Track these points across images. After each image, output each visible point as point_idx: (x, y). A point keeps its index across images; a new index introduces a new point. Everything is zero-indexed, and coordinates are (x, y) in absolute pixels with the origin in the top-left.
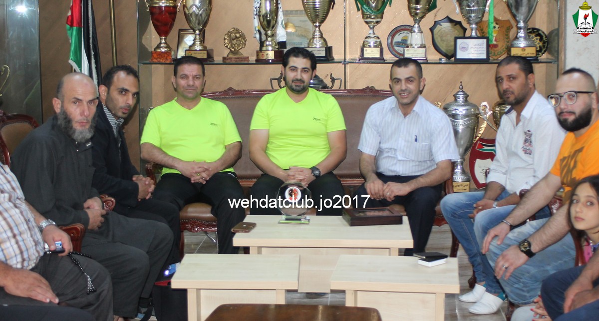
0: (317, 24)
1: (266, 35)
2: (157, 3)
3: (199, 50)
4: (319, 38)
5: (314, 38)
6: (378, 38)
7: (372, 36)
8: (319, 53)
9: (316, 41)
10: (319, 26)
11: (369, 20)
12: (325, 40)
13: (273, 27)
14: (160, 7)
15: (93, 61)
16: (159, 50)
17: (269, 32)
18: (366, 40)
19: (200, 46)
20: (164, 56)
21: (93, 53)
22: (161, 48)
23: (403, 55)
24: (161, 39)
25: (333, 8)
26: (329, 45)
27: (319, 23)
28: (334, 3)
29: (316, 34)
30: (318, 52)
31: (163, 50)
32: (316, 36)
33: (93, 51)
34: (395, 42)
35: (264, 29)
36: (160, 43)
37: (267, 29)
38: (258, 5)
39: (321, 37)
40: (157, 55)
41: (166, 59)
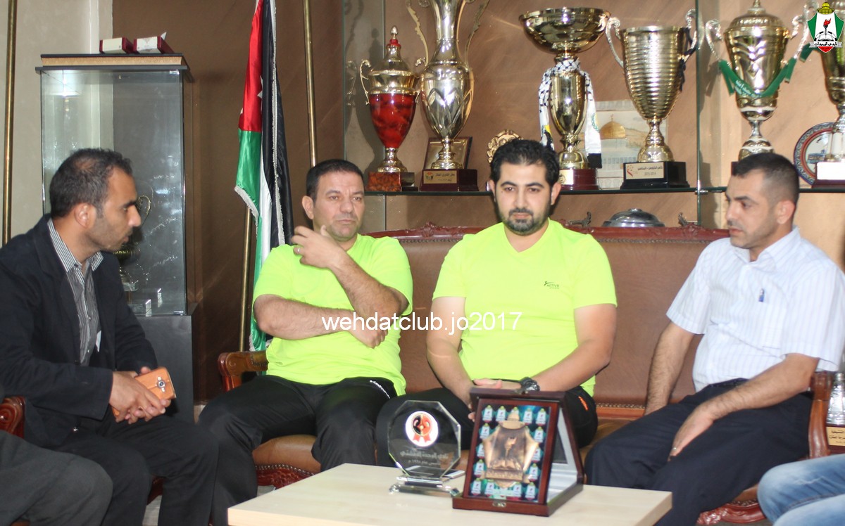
0: (655, 121)
1: (564, 142)
2: (378, 89)
3: (449, 170)
4: (659, 144)
5: (647, 146)
6: (768, 144)
7: (756, 139)
8: (652, 174)
9: (652, 151)
10: (658, 123)
11: (748, 109)
12: (667, 150)
13: (576, 128)
14: (385, 98)
15: (277, 189)
16: (381, 171)
17: (570, 138)
18: (746, 147)
19: (450, 163)
20: (389, 181)
21: (277, 176)
22: (388, 166)
23: (815, 175)
24: (387, 152)
25: (681, 89)
26: (678, 158)
27: (657, 117)
28: (683, 81)
29: (652, 138)
30: (651, 171)
31: (392, 170)
32: (652, 142)
33: (278, 173)
34: (810, 156)
35: (560, 133)
36: (387, 159)
37: (564, 133)
38: (547, 87)
39: (662, 144)
40: (377, 179)
41: (392, 185)
